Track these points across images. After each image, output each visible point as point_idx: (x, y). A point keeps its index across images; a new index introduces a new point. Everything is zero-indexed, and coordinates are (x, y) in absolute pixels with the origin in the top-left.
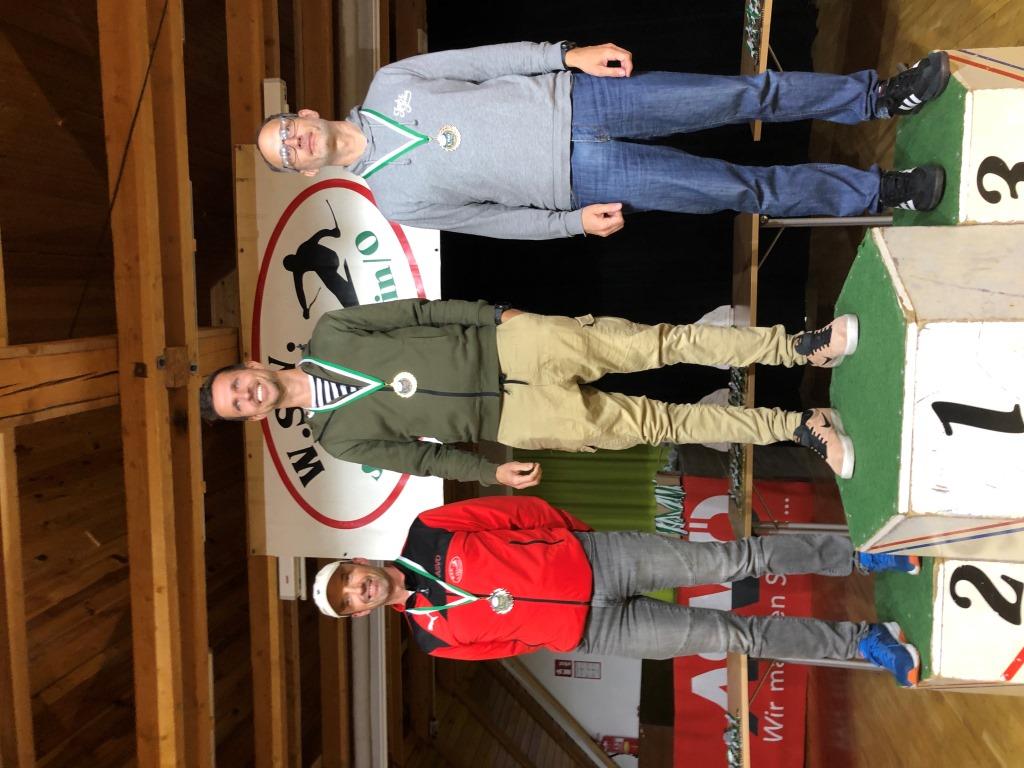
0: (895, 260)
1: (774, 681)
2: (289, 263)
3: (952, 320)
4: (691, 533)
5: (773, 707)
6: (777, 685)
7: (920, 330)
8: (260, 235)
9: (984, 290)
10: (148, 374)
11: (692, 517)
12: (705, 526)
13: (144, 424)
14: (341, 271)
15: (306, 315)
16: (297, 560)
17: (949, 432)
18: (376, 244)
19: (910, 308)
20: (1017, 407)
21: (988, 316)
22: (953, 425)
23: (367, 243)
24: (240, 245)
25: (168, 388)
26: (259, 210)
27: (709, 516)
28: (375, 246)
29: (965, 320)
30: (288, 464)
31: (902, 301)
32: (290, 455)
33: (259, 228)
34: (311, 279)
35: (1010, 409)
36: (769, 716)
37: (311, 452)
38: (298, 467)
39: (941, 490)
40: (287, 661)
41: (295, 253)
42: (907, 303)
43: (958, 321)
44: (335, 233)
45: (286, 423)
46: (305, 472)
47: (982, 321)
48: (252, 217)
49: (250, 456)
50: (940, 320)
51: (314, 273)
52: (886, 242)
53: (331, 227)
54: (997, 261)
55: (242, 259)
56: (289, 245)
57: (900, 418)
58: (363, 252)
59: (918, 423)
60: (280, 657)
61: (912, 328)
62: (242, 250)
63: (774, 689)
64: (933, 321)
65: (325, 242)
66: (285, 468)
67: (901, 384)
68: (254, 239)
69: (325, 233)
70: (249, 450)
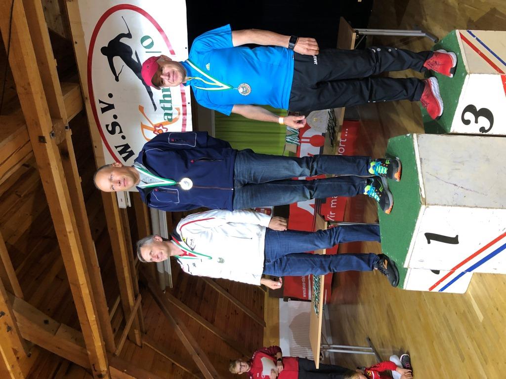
0: (421, 159)
1: (333, 203)
2: (104, 51)
3: (440, 205)
4: (302, 144)
5: (331, 213)
6: (333, 205)
7: (426, 208)
8: (85, 35)
9: (455, 185)
10: (47, 141)
11: (303, 136)
12: (308, 140)
13: (49, 164)
14: (134, 57)
15: (117, 79)
16: (125, 193)
17: (429, 242)
18: (152, 43)
19: (424, 196)
20: (457, 236)
21: (455, 203)
22: (431, 240)
23: (147, 42)
24: (74, 40)
25: (58, 145)
26: (83, 20)
27: (310, 136)
28: (152, 44)
29: (445, 205)
30: (116, 152)
31: (421, 191)
32: (116, 147)
33: (84, 30)
34: (118, 61)
35: (454, 236)
36: (329, 217)
37: (127, 146)
38: (121, 152)
39: (422, 261)
40: (124, 228)
41: (107, 46)
42: (423, 193)
43: (442, 206)
44: (129, 36)
45: (113, 132)
46: (125, 155)
47: (452, 206)
48: (79, 23)
49: (96, 147)
50: (435, 204)
51: (119, 58)
52: (418, 145)
53: (126, 32)
54: (464, 165)
55: (77, 47)
56: (103, 41)
57: (411, 236)
58: (145, 47)
59: (418, 238)
60: (122, 229)
61: (423, 207)
62: (76, 43)
63: (332, 207)
64: (432, 205)
65: (124, 40)
66: (114, 153)
67: (414, 226)
68: (82, 36)
69: (122, 35)
70: (94, 144)
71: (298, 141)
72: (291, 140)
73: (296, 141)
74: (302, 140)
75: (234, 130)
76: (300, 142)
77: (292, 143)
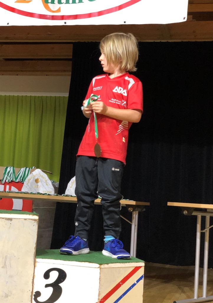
4: (3, 185)
71: (7, 181)
72: (9, 172)
73: (7, 178)
74: (8, 187)
75: (19, 119)
76: (5, 184)
77: (5, 173)
